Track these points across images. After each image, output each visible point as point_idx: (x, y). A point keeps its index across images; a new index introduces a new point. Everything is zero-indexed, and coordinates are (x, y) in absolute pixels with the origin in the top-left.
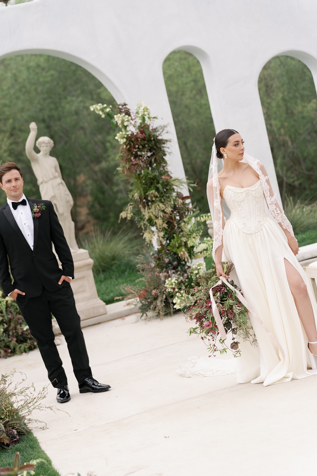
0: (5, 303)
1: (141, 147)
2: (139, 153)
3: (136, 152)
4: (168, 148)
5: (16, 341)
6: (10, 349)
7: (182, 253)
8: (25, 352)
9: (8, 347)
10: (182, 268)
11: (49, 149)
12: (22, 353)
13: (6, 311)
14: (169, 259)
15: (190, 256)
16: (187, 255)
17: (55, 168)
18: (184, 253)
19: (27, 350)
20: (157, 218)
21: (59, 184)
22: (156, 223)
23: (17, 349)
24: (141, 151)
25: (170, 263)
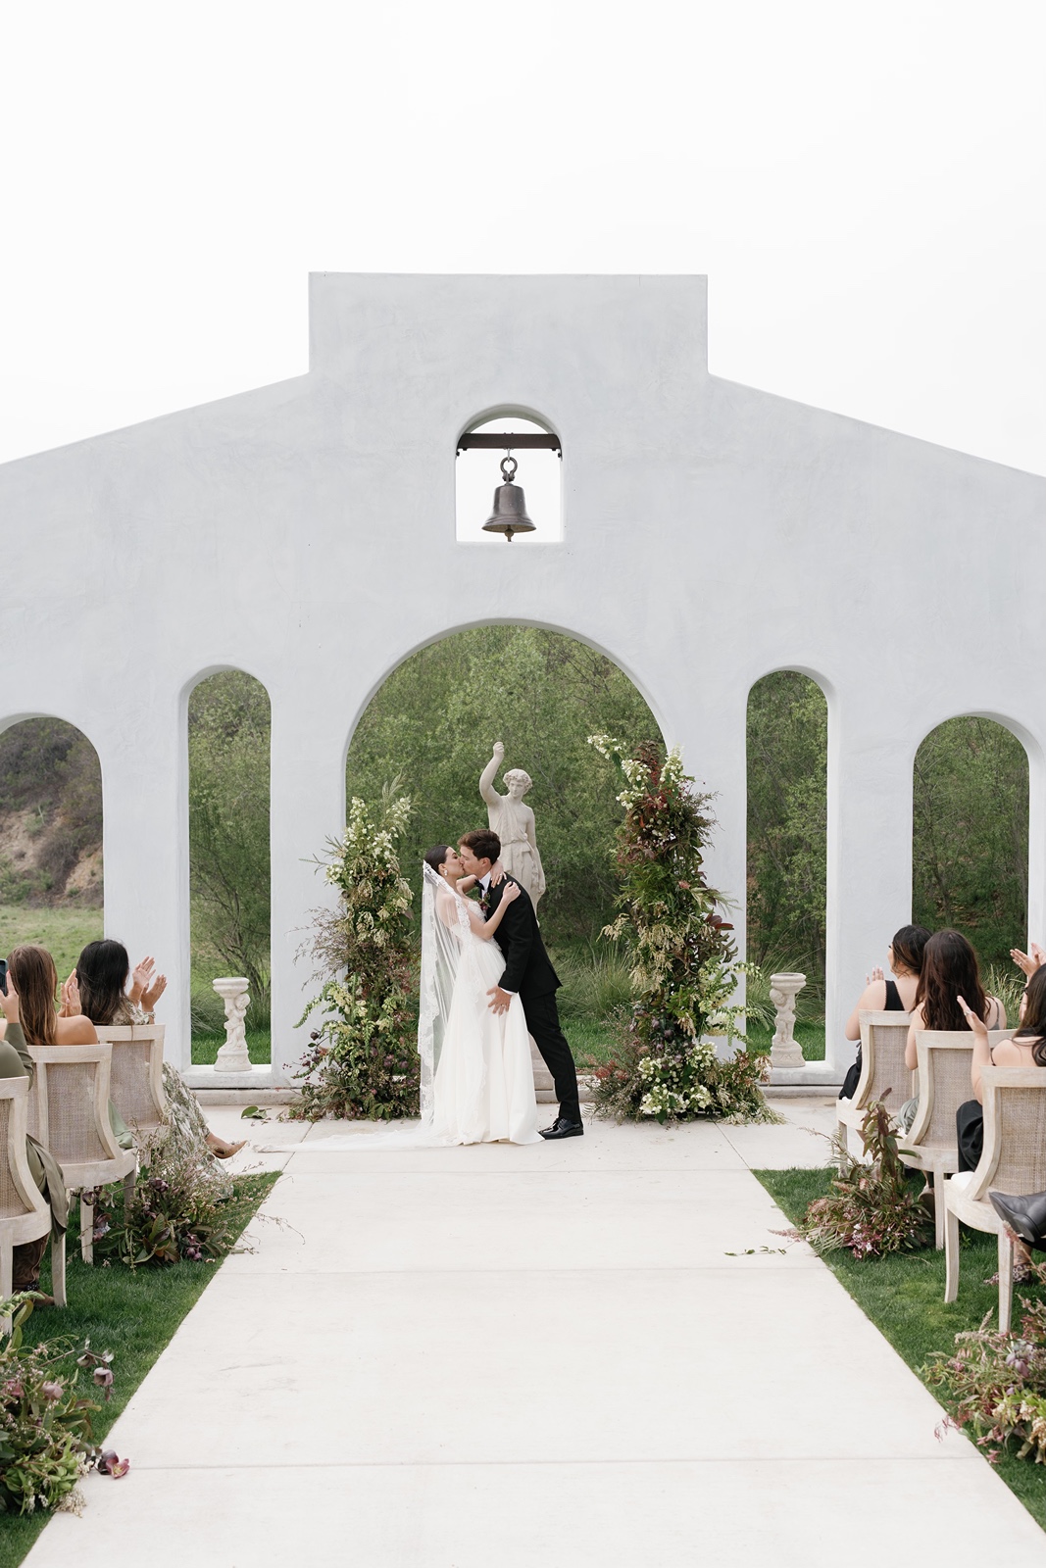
0: (371, 1028)
1: (659, 822)
2: (654, 832)
3: (650, 830)
4: (707, 834)
5: (375, 1096)
6: (363, 1106)
7: (683, 1020)
8: (383, 1117)
9: (361, 1103)
10: (677, 1043)
11: (522, 791)
12: (377, 1118)
13: (370, 1041)
14: (660, 1023)
15: (698, 1029)
16: (692, 1025)
17: (527, 824)
18: (687, 1021)
19: (387, 1116)
20: (658, 949)
21: (523, 853)
22: (653, 957)
23: (372, 1110)
24: (658, 830)
25: (658, 1029)
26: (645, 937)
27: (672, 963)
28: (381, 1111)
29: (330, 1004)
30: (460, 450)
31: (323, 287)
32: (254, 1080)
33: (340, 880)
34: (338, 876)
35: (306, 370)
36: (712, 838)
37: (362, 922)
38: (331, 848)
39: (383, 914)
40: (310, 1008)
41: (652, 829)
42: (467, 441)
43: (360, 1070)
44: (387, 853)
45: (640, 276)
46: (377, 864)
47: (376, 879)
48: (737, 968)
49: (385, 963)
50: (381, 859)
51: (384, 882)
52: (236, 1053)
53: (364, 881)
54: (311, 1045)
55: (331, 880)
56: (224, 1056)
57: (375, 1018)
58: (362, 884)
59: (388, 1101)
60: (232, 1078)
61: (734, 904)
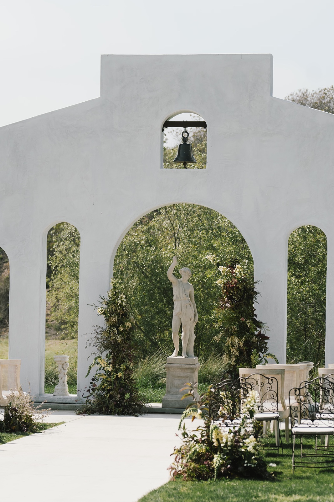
0: (115, 376)
4: (257, 298)
26: (229, 341)
27: (239, 353)
28: (117, 411)
29: (99, 366)
30: (165, 128)
31: (106, 60)
32: (69, 400)
33: (104, 313)
34: (103, 312)
35: (99, 96)
36: (258, 300)
37: (113, 332)
38: (102, 300)
39: (121, 329)
40: (90, 367)
41: (232, 295)
42: (167, 124)
43: (110, 394)
44: (124, 303)
45: (241, 55)
46: (120, 307)
47: (119, 314)
48: (267, 356)
49: (122, 349)
50: (121, 305)
51: (123, 315)
52: (62, 388)
53: (114, 314)
54: (91, 383)
55: (99, 313)
56: (57, 389)
57: (117, 372)
58: (113, 316)
59: (120, 407)
60: (60, 399)
61: (268, 328)
